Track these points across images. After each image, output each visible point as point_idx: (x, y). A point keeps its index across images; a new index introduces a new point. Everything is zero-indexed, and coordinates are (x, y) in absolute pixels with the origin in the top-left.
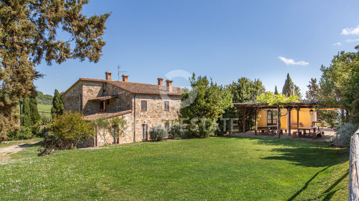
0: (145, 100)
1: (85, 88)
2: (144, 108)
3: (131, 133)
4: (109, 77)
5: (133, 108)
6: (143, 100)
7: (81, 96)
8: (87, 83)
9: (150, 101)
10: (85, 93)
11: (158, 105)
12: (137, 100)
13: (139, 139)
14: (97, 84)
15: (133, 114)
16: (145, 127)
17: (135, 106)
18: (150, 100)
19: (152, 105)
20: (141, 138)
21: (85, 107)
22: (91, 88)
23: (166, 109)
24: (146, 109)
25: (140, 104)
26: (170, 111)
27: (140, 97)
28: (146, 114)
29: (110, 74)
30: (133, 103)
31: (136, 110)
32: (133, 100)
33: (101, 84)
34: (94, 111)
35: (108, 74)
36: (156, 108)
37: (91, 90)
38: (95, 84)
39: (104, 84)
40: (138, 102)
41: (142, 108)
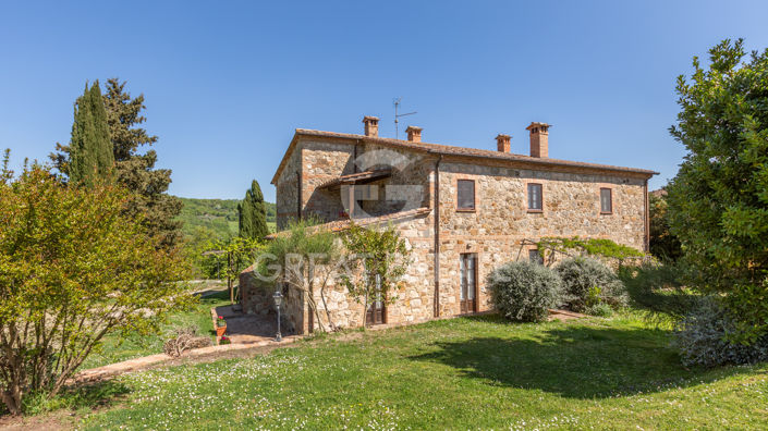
0: (470, 177)
1: (309, 157)
2: (467, 204)
3: (426, 282)
4: (370, 130)
5: (432, 203)
6: (462, 176)
7: (299, 175)
8: (314, 144)
9: (483, 182)
10: (308, 167)
11: (510, 194)
12: (443, 176)
13: (452, 299)
14: (339, 147)
15: (432, 220)
16: (470, 263)
17: (437, 197)
18: (484, 177)
19: (490, 193)
20: (456, 296)
21: (308, 205)
22: (324, 155)
23: (532, 207)
24: (473, 206)
25: (453, 190)
26: (546, 214)
27: (454, 167)
28: (472, 222)
29: (374, 122)
30: (432, 186)
31: (442, 209)
32: (432, 176)
33: (351, 147)
34: (332, 215)
35: (369, 122)
36: (504, 203)
37: (325, 162)
38: (334, 147)
39: (358, 146)
40: (448, 183)
41: (460, 203)
